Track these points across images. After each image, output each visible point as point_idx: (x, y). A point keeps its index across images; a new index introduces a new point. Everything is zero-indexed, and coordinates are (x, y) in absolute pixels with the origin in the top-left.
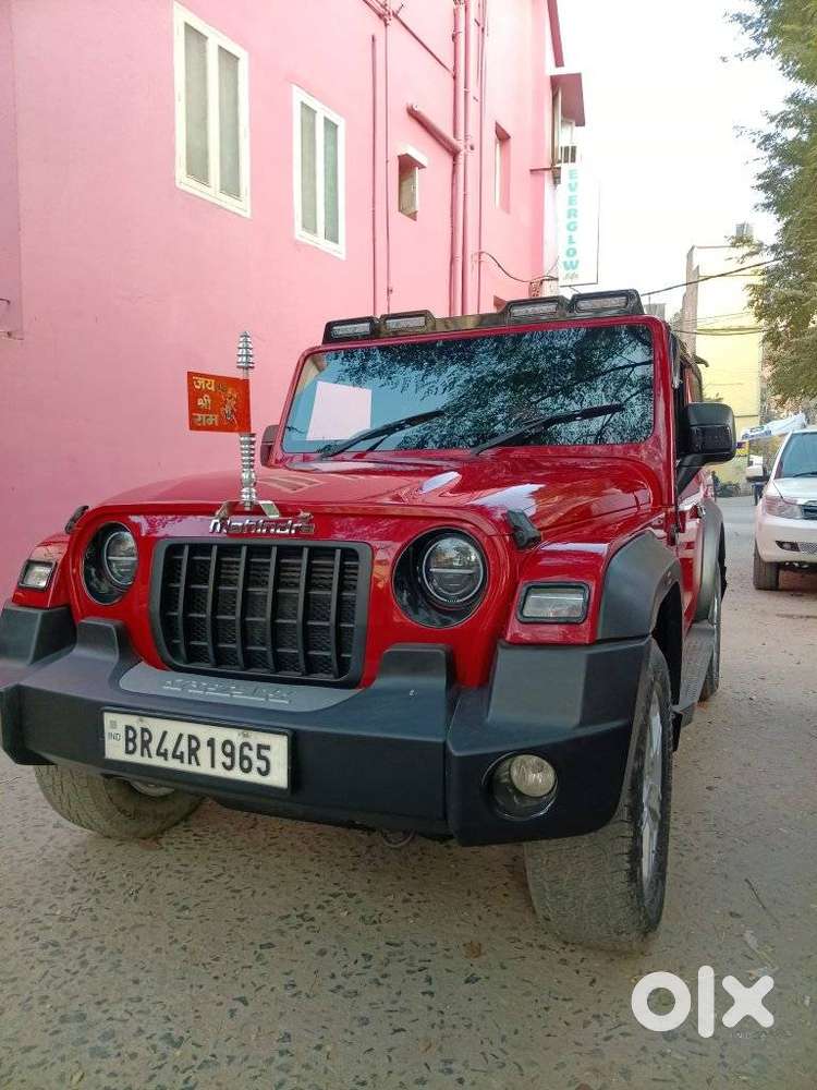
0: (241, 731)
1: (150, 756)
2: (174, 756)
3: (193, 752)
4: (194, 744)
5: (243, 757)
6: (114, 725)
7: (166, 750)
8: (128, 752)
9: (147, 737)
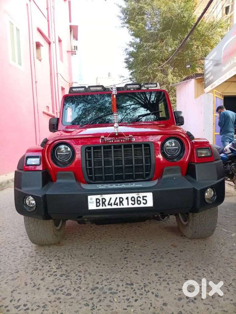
0: (137, 193)
1: (105, 206)
2: (114, 204)
3: (121, 202)
4: (121, 200)
5: (138, 201)
6: (91, 199)
7: (111, 203)
8: (97, 206)
9: (104, 200)
